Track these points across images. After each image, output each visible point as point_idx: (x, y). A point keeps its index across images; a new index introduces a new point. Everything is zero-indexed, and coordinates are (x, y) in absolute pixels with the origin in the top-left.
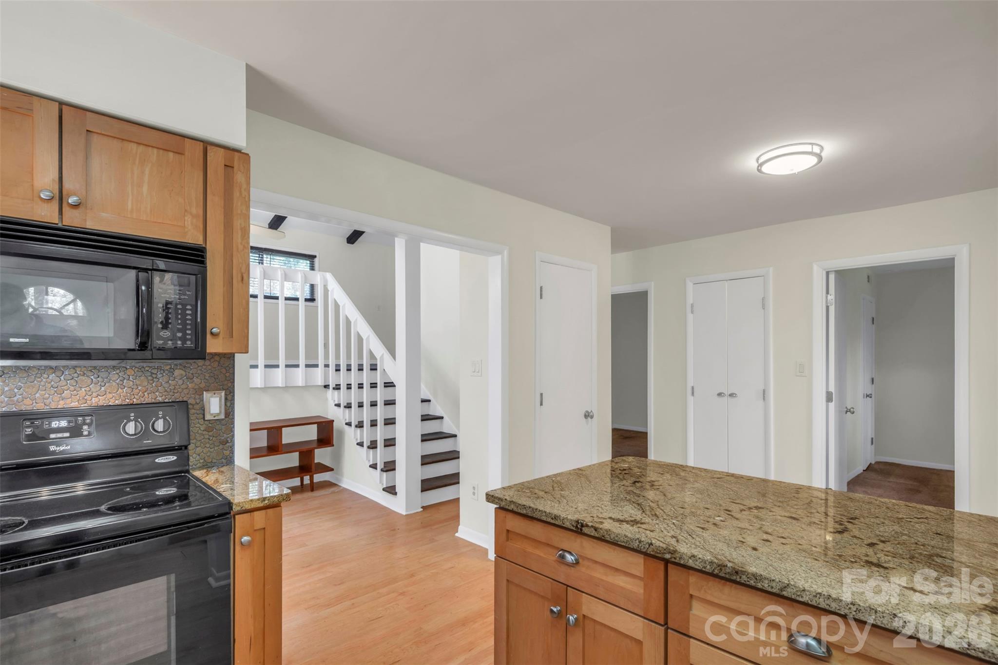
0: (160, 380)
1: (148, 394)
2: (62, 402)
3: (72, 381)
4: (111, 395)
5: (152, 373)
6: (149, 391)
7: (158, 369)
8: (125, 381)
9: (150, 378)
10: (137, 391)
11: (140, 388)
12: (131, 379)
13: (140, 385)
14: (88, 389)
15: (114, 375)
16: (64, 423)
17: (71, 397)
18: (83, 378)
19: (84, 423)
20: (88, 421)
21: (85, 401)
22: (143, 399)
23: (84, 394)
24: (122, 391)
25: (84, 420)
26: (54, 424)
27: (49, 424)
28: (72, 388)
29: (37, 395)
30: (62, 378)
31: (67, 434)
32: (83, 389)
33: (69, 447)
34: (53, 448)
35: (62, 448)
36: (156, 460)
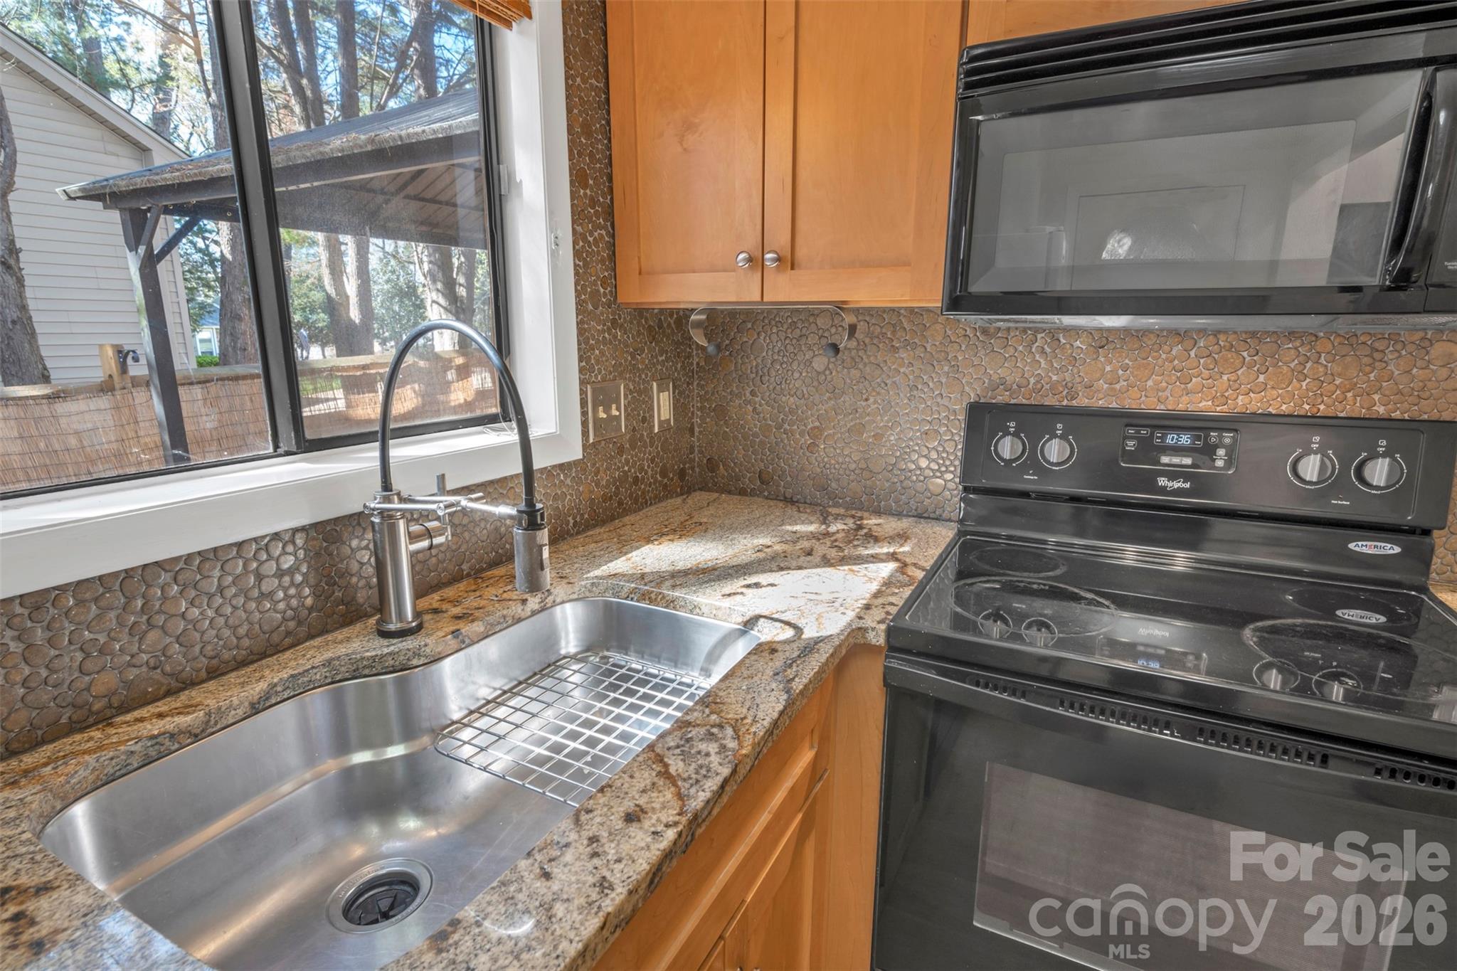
0: (1391, 367)
1: (1355, 397)
2: (1185, 399)
3: (1209, 360)
4: (1275, 394)
5: (1372, 349)
6: (1357, 391)
8: (1308, 365)
9: (1366, 360)
10: (1332, 387)
11: (1338, 382)
12: (1322, 360)
13: (1339, 375)
14: (1233, 377)
15: (1288, 351)
16: (1185, 440)
17: (1202, 392)
18: (1229, 355)
19: (1220, 444)
20: (1227, 441)
21: (1224, 400)
22: (1341, 408)
23: (1225, 387)
24: (1298, 386)
25: (1221, 437)
26: (1171, 439)
27: (1163, 438)
28: (1206, 373)
29: (1150, 383)
30: (1192, 354)
31: (1188, 461)
32: (1225, 377)
33: (1188, 485)
34: (1162, 481)
35: (1177, 485)
36: (1352, 546)
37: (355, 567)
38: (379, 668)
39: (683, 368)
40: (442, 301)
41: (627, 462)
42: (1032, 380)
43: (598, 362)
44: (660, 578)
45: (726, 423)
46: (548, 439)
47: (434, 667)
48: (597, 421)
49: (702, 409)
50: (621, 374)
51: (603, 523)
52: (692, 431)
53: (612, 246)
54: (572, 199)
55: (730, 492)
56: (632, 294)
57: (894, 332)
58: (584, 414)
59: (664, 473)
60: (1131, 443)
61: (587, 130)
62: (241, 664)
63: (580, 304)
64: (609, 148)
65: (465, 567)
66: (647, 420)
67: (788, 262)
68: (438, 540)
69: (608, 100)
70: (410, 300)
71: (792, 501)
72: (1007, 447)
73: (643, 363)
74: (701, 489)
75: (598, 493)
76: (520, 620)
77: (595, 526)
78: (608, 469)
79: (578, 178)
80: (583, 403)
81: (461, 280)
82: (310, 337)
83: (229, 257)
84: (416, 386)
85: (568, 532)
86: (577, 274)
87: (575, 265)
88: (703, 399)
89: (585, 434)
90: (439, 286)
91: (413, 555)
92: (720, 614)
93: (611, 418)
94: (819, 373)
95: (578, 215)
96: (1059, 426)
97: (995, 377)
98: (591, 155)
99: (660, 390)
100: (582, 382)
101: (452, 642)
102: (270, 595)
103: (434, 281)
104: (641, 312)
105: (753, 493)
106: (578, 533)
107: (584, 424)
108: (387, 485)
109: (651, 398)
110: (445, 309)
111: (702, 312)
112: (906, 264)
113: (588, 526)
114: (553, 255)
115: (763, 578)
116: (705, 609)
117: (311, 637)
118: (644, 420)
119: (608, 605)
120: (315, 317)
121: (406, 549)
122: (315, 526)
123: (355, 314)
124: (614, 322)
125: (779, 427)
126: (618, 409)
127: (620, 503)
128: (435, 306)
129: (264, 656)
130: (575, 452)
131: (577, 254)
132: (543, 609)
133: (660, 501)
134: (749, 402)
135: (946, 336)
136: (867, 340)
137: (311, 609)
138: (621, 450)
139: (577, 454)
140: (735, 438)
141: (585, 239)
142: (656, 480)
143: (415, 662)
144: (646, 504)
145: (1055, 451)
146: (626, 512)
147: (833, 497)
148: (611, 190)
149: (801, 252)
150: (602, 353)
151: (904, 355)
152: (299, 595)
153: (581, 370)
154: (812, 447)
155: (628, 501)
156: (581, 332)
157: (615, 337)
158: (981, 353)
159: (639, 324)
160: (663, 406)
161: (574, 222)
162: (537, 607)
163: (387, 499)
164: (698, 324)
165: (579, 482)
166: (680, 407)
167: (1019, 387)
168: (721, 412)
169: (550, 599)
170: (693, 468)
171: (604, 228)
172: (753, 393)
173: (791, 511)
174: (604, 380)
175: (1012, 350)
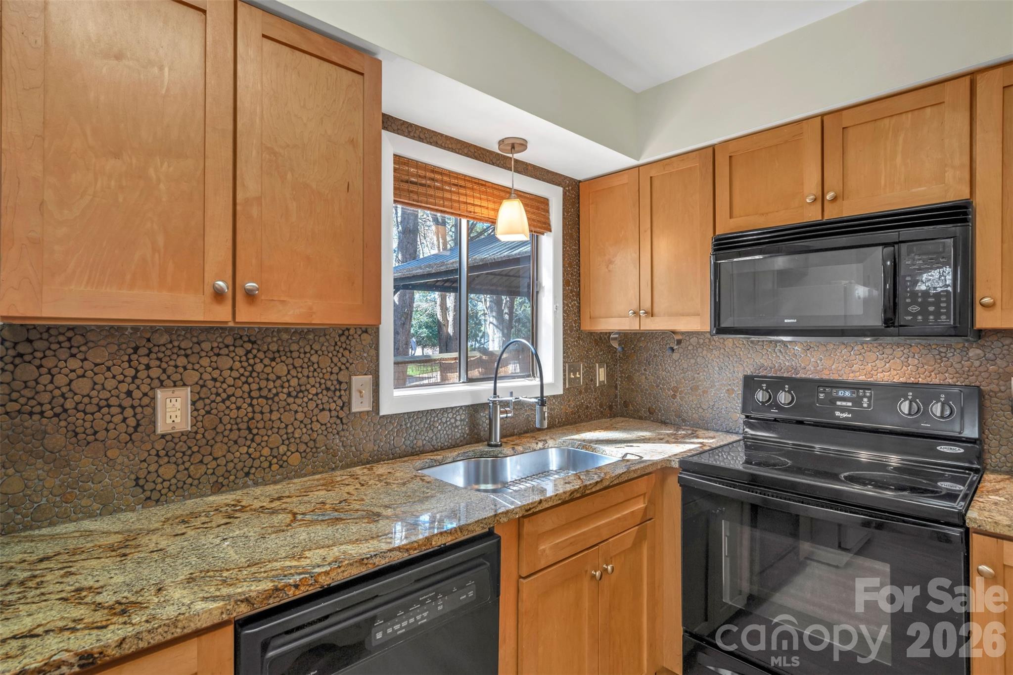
0: (951, 360)
1: (936, 374)
2: (852, 375)
3: (860, 356)
4: (895, 372)
5: (940, 352)
6: (936, 371)
7: (947, 347)
8: (910, 359)
9: (938, 357)
10: (923, 370)
11: (926, 367)
12: (916, 357)
13: (926, 364)
14: (874, 364)
15: (898, 352)
16: (848, 394)
17: (859, 371)
18: (870, 354)
19: (865, 396)
20: (868, 394)
21: (870, 375)
22: (929, 379)
23: (870, 369)
24: (906, 368)
25: (865, 392)
26: (841, 393)
27: (837, 392)
28: (860, 363)
29: (833, 367)
30: (852, 353)
31: (850, 404)
32: (870, 365)
33: (850, 416)
34: (838, 414)
35: (845, 415)
36: (938, 448)
37: (481, 423)
38: (488, 455)
39: (612, 358)
40: (495, 322)
41: (583, 398)
42: (777, 365)
43: (571, 354)
44: (591, 441)
45: (633, 384)
46: (550, 385)
47: (505, 459)
48: (570, 379)
49: (621, 377)
50: (581, 360)
51: (571, 424)
52: (616, 387)
53: (579, 308)
54: (563, 291)
55: (634, 418)
56: (587, 326)
57: (710, 342)
58: (564, 375)
59: (601, 406)
60: (822, 395)
61: (570, 265)
62: (449, 448)
63: (565, 331)
64: (579, 270)
65: (515, 431)
66: (593, 380)
67: (651, 314)
68: (509, 415)
69: (579, 253)
70: (473, 320)
71: (664, 423)
72: (760, 396)
73: (592, 354)
74: (621, 416)
75: (569, 410)
76: (535, 450)
77: (567, 425)
78: (574, 400)
79: (566, 283)
80: (564, 371)
81: (506, 311)
82: (417, 342)
83: (397, 303)
84: (480, 370)
85: (555, 425)
86: (564, 319)
87: (563, 316)
88: (622, 372)
89: (564, 384)
90: (494, 314)
91: (501, 419)
92: (613, 454)
93: (576, 378)
94: (676, 361)
95: (565, 297)
96: (787, 386)
97: (759, 363)
98: (572, 274)
99: (600, 367)
100: (564, 362)
101: (512, 452)
102: (458, 426)
103: (492, 311)
104: (591, 334)
105: (646, 419)
106: (560, 426)
107: (564, 380)
108: (495, 393)
109: (595, 371)
110: (497, 327)
111: (616, 333)
112: (699, 315)
113: (564, 425)
114: (555, 313)
115: (634, 445)
116: (607, 452)
117: (467, 444)
118: (592, 380)
119: (569, 451)
120: (421, 331)
121: (499, 416)
122: (472, 405)
123: (450, 330)
124: (579, 338)
125: (658, 386)
126: (580, 374)
127: (579, 416)
128: (491, 325)
129: (454, 447)
130: (560, 391)
131: (564, 312)
132: (544, 449)
133: (599, 419)
134: (643, 374)
135: (734, 344)
136: (698, 346)
137: (468, 435)
138: (580, 393)
139: (561, 392)
140: (637, 391)
141: (567, 305)
142: (597, 408)
143: (500, 455)
144: (591, 419)
145: (783, 398)
146: (582, 421)
147: (684, 421)
148: (579, 286)
149: (656, 310)
150: (573, 350)
151: (716, 353)
152: (465, 429)
153: (564, 358)
154: (674, 396)
155: (583, 417)
156: (564, 342)
157: (579, 344)
158: (751, 352)
159: (591, 338)
160: (601, 375)
161: (563, 300)
162: (541, 447)
163: (495, 397)
164: (615, 339)
165: (561, 404)
166: (609, 375)
167: (771, 368)
168: (630, 378)
169: (547, 445)
170: (616, 406)
171: (576, 300)
172: (645, 370)
173: (663, 426)
174: (574, 362)
175: (765, 351)
